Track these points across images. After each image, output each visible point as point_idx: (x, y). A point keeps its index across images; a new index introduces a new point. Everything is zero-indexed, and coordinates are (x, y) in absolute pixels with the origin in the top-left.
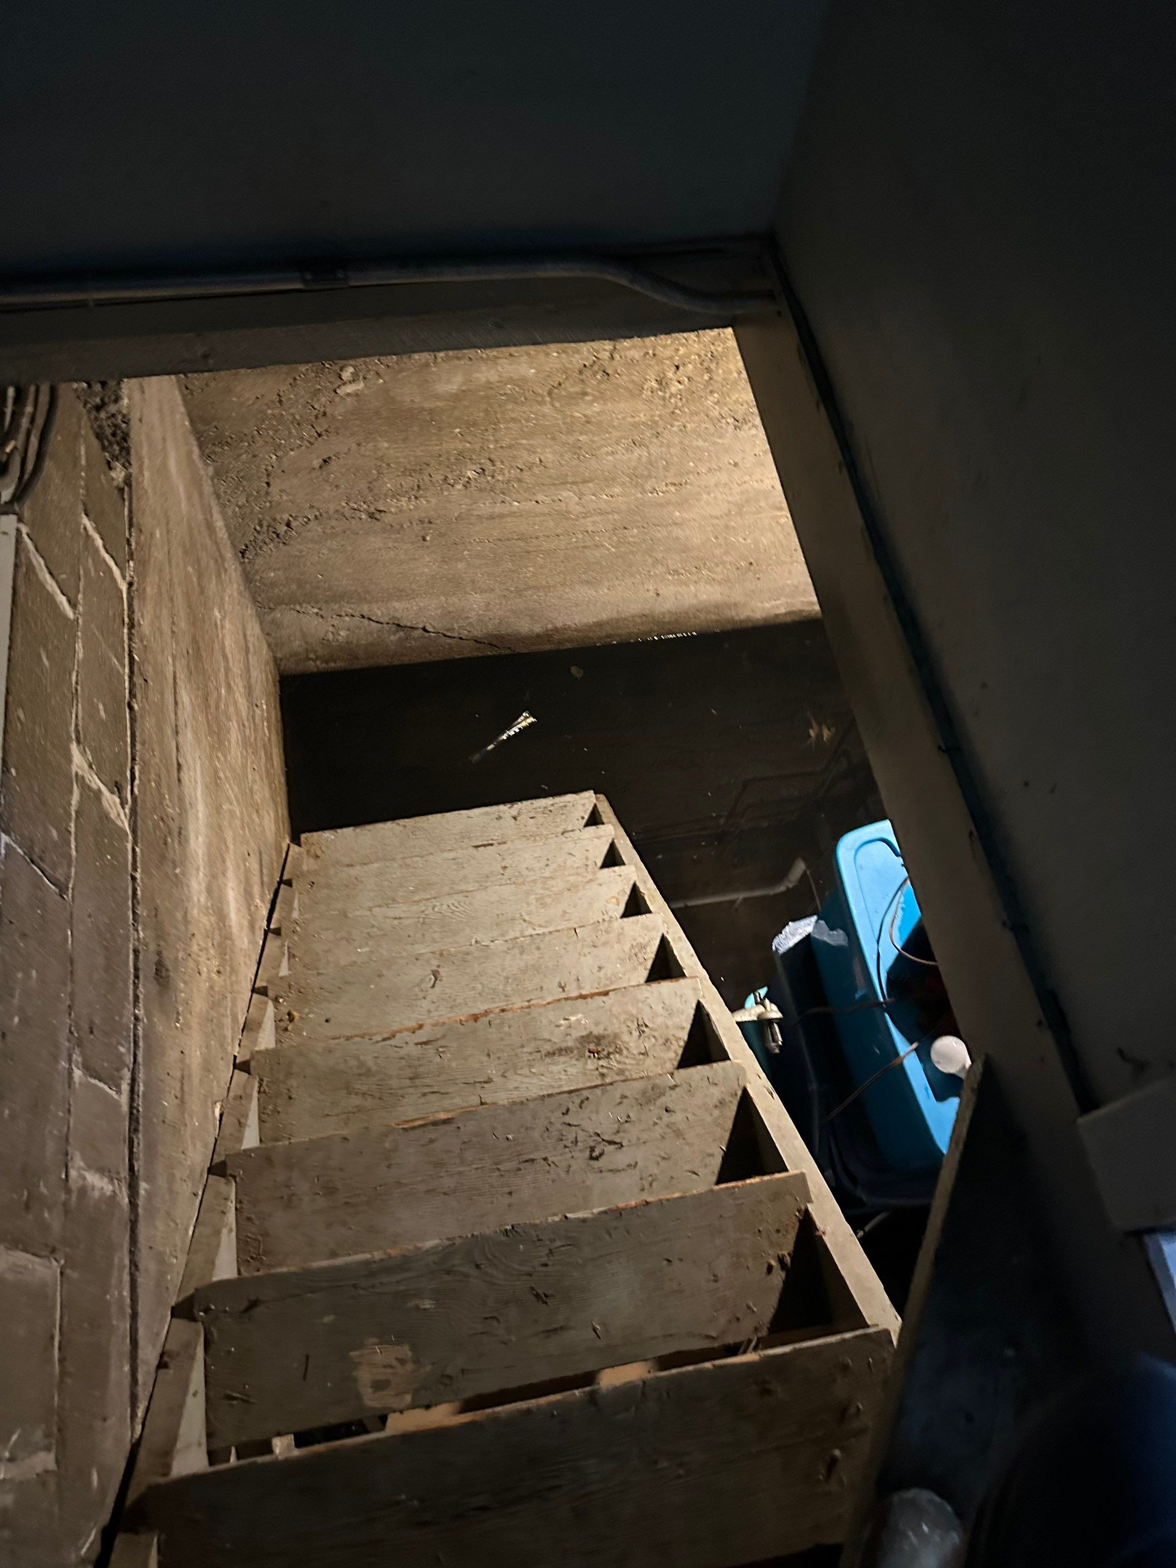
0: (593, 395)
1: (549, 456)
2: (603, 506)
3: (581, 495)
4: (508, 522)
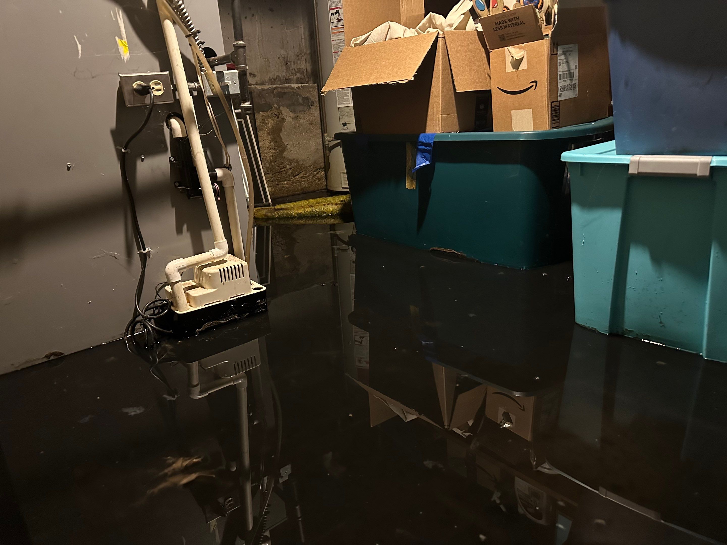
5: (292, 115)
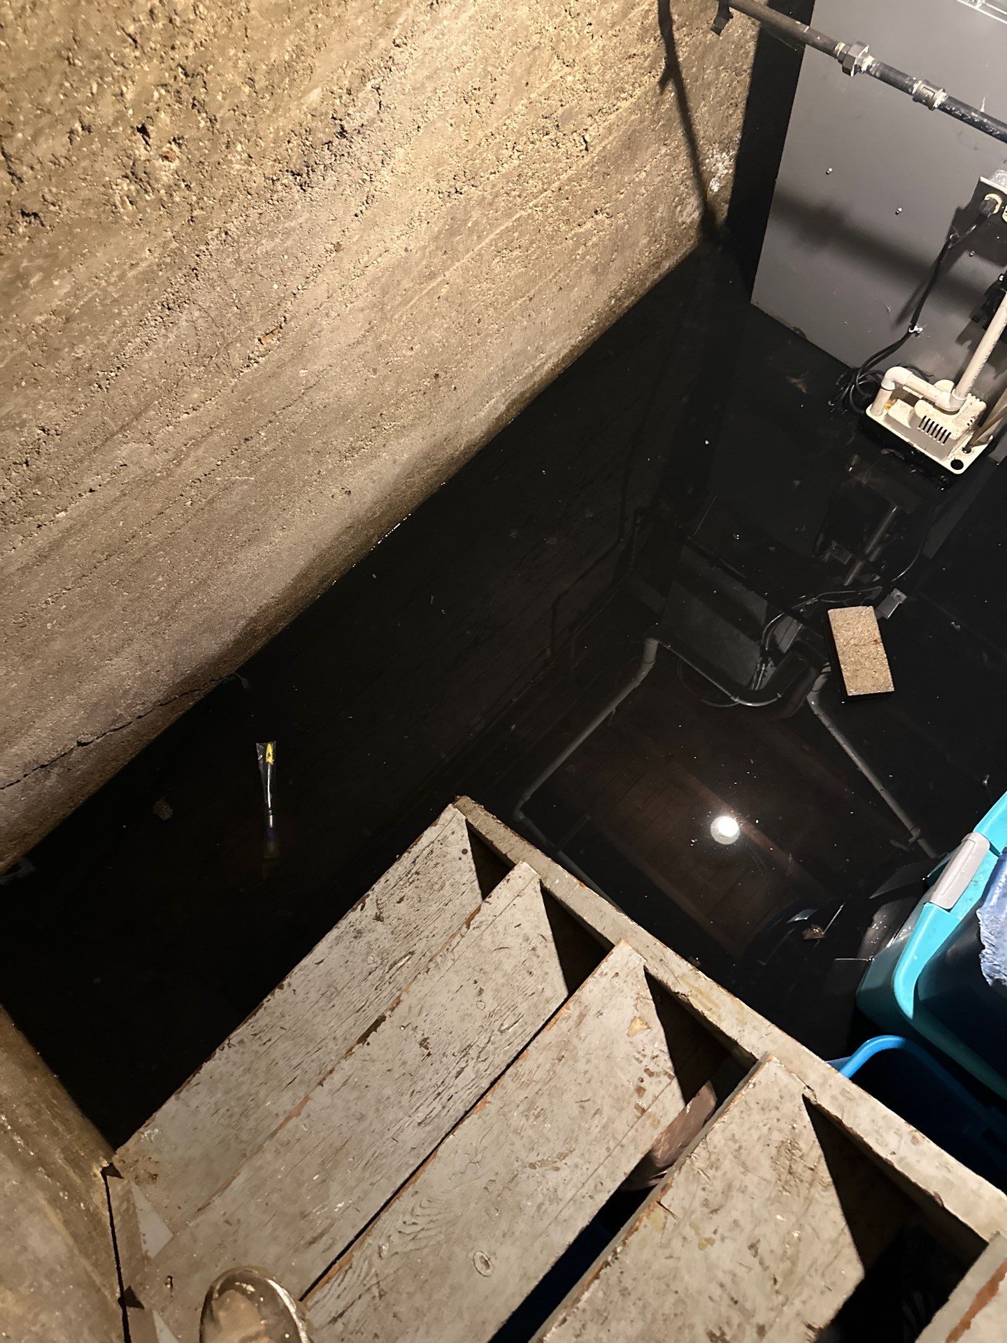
0: (40, 269)
1: (52, 413)
2: (194, 430)
3: (149, 437)
4: (73, 547)
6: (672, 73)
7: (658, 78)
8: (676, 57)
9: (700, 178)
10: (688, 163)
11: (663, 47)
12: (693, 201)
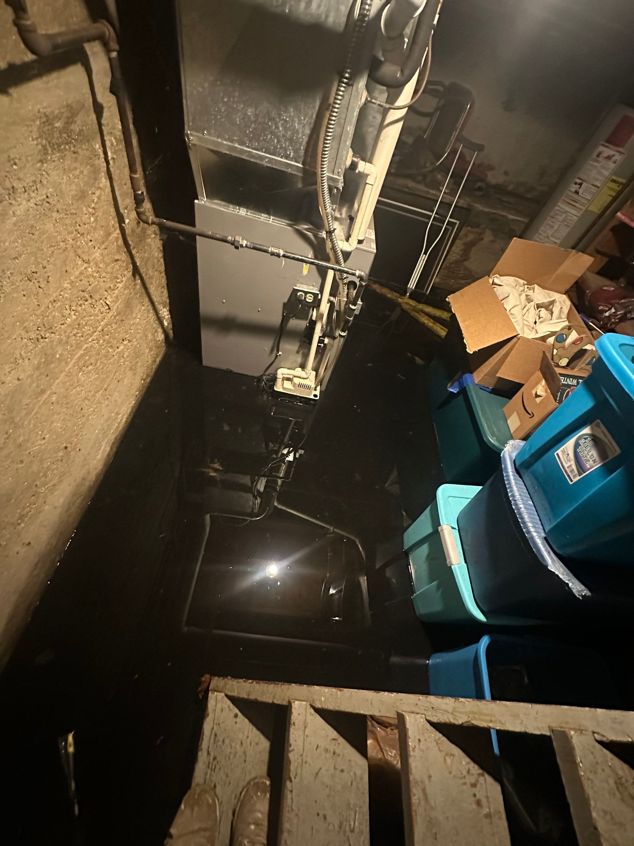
5: (491, 238)
6: (136, 271)
7: (131, 273)
8: (136, 263)
9: (160, 320)
10: (154, 313)
11: (129, 256)
12: (160, 330)
